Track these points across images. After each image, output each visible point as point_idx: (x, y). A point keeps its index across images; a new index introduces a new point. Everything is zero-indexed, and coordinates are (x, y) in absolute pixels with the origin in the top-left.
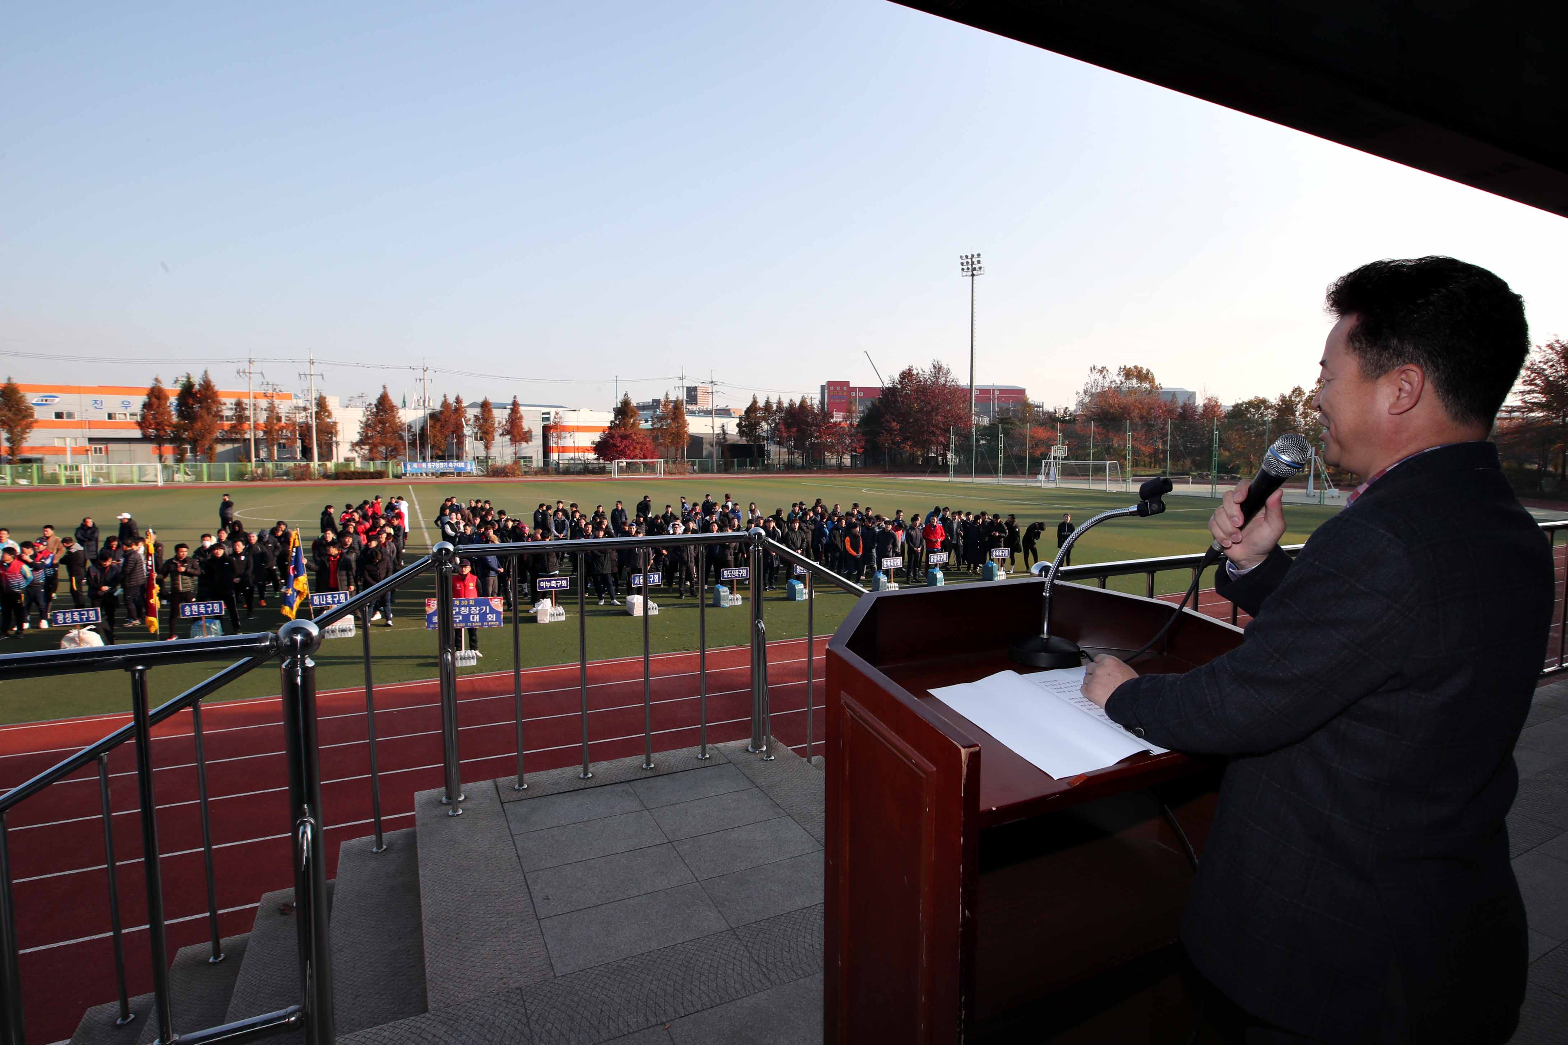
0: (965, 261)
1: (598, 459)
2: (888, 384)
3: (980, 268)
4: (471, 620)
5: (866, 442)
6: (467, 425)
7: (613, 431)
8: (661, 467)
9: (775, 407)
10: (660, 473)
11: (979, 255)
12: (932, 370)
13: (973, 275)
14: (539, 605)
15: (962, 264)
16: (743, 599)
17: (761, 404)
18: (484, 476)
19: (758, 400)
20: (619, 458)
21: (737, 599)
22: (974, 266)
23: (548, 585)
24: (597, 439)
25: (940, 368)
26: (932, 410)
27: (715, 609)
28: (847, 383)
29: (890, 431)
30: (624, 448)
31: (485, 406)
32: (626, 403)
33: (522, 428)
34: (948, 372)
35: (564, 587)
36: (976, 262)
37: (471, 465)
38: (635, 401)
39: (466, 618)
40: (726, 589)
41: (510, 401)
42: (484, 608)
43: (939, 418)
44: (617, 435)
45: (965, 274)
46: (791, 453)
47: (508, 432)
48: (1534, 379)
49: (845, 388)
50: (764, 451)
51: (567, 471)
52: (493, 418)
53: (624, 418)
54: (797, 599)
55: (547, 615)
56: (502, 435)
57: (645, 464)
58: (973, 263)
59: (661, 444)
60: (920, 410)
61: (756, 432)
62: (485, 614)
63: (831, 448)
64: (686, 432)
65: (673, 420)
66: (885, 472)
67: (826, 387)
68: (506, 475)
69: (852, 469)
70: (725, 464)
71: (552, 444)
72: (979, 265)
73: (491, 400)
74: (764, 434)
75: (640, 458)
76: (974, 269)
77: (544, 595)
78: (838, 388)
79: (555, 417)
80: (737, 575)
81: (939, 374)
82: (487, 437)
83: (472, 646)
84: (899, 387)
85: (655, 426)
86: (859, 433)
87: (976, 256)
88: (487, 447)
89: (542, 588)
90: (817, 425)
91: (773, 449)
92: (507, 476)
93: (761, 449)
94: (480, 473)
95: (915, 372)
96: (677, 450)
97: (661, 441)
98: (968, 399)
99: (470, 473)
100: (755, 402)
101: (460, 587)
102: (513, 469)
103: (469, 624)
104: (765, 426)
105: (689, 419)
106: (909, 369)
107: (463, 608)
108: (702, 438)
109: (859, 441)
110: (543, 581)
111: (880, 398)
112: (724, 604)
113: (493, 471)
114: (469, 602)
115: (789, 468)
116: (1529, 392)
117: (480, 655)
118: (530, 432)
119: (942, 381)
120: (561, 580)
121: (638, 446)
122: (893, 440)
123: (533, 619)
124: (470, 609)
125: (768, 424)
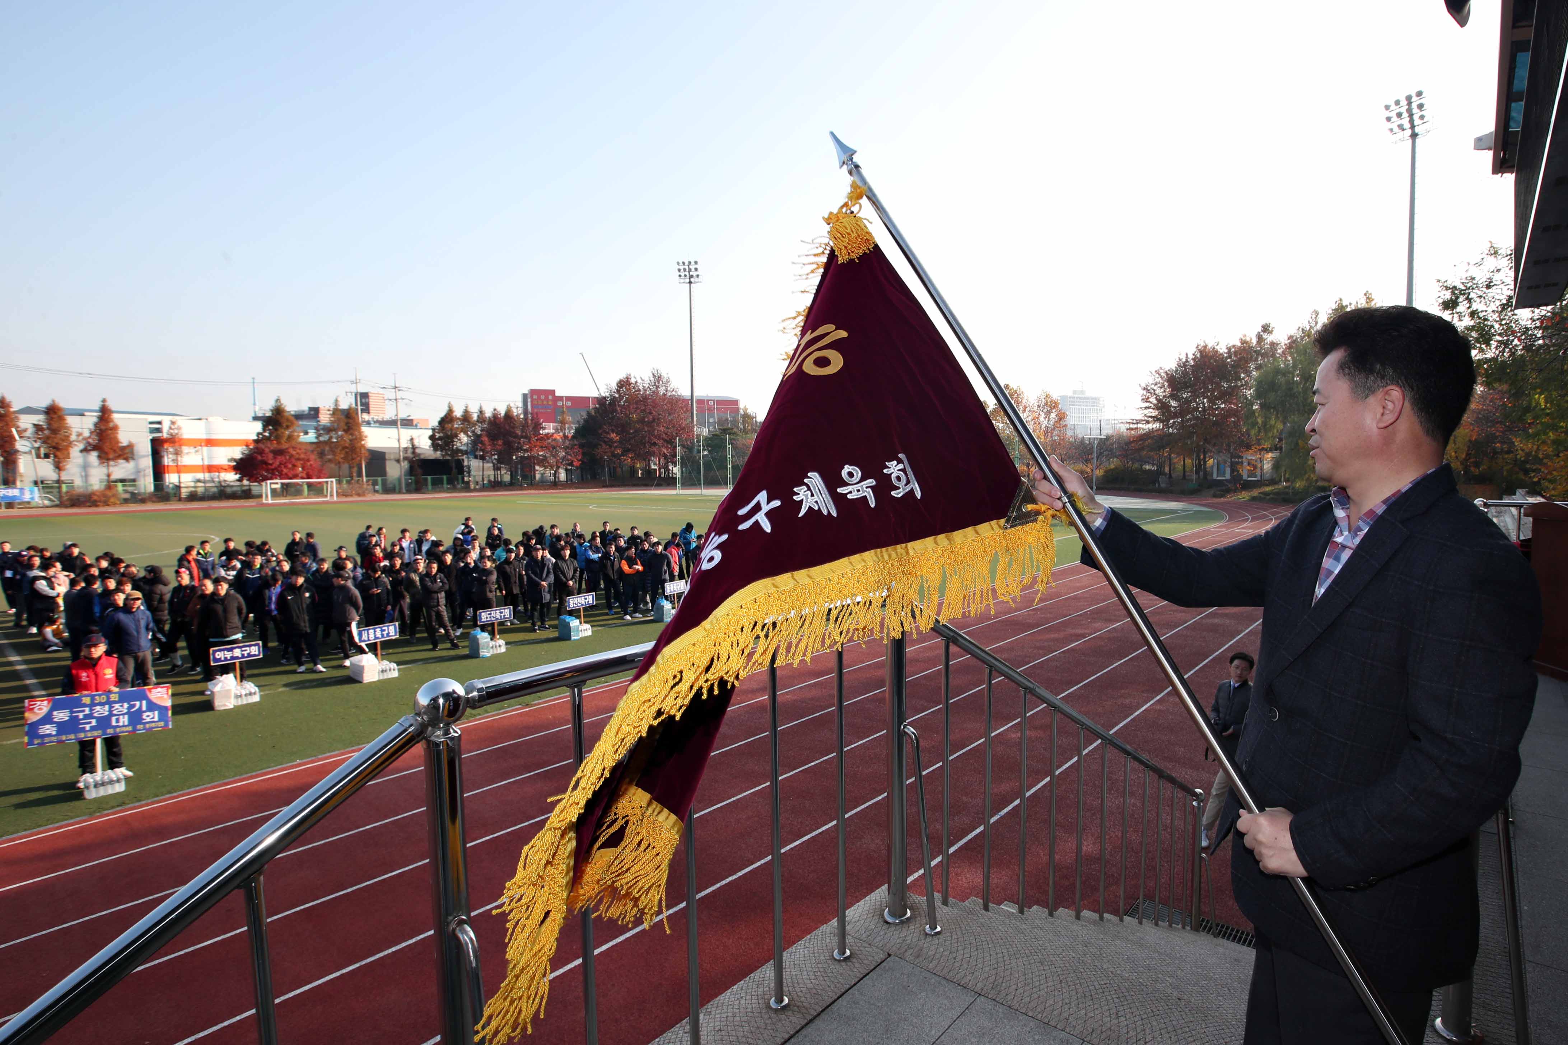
0: (682, 268)
1: (240, 480)
2: (604, 393)
3: (698, 276)
4: (114, 723)
5: (583, 454)
6: (21, 437)
7: (261, 445)
8: (332, 488)
9: (475, 417)
10: (332, 495)
11: (696, 263)
12: (652, 379)
13: (690, 283)
14: (216, 685)
15: (679, 270)
16: (507, 644)
17: (458, 413)
18: (56, 506)
19: (455, 409)
20: (271, 479)
21: (500, 646)
22: (691, 273)
23: (229, 655)
24: (238, 456)
25: (660, 377)
26: (654, 420)
27: (474, 661)
28: (553, 392)
29: (609, 443)
30: (279, 466)
31: (53, 412)
32: (278, 411)
33: (118, 442)
34: (668, 382)
35: (255, 655)
36: (693, 270)
37: (32, 492)
38: (291, 407)
39: (104, 722)
40: (486, 635)
41: (97, 406)
42: (138, 703)
43: (662, 429)
44: (267, 450)
45: (682, 281)
46: (496, 468)
47: (95, 448)
48: (1148, 398)
49: (550, 397)
50: (463, 467)
51: (193, 497)
52: (68, 428)
53: (276, 430)
54: (573, 638)
55: (230, 697)
56: (85, 450)
57: (310, 485)
58: (690, 270)
59: (330, 461)
60: (641, 421)
61: (453, 445)
62: (140, 711)
63: (543, 462)
64: (363, 446)
65: (346, 431)
66: (604, 487)
67: (529, 396)
68: (95, 504)
69: (568, 484)
70: (417, 482)
71: (167, 460)
72: (696, 273)
73: (63, 404)
74: (464, 448)
75: (302, 478)
76: (691, 277)
77: (226, 669)
78: (543, 397)
79: (171, 428)
80: (498, 617)
81: (659, 383)
82: (59, 453)
83: (113, 762)
84: (617, 396)
85: (321, 439)
86: (576, 445)
87: (693, 263)
88: (58, 467)
89: (220, 660)
90: (526, 437)
91: (474, 464)
92: (97, 506)
93: (459, 463)
94: (47, 502)
95: (633, 380)
96: (351, 467)
97: (330, 457)
98: (689, 409)
99: (29, 503)
100: (450, 411)
101: (88, 677)
102: (105, 496)
103: (110, 731)
104: (464, 438)
105: (365, 430)
106: (627, 378)
107: (98, 708)
108: (384, 454)
109: (576, 455)
110: (220, 650)
111: (596, 408)
112: (485, 653)
113: (70, 499)
114: (108, 698)
115: (495, 485)
116: (1146, 408)
117: (130, 774)
118: (130, 446)
119: (662, 391)
120: (250, 646)
121: (299, 463)
122: (612, 453)
123: (208, 706)
124: (111, 707)
125: (468, 436)
